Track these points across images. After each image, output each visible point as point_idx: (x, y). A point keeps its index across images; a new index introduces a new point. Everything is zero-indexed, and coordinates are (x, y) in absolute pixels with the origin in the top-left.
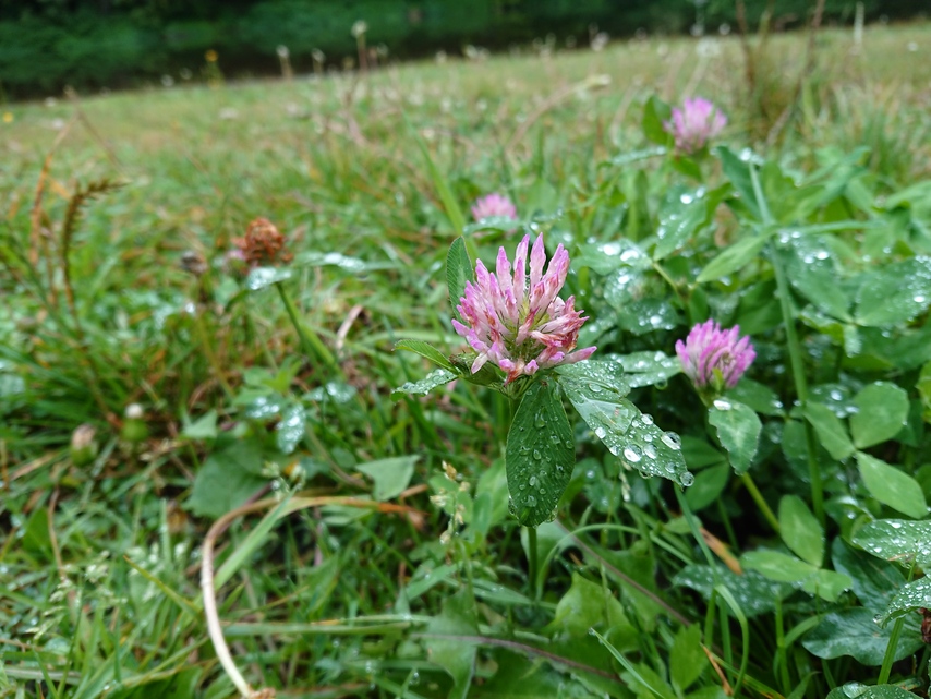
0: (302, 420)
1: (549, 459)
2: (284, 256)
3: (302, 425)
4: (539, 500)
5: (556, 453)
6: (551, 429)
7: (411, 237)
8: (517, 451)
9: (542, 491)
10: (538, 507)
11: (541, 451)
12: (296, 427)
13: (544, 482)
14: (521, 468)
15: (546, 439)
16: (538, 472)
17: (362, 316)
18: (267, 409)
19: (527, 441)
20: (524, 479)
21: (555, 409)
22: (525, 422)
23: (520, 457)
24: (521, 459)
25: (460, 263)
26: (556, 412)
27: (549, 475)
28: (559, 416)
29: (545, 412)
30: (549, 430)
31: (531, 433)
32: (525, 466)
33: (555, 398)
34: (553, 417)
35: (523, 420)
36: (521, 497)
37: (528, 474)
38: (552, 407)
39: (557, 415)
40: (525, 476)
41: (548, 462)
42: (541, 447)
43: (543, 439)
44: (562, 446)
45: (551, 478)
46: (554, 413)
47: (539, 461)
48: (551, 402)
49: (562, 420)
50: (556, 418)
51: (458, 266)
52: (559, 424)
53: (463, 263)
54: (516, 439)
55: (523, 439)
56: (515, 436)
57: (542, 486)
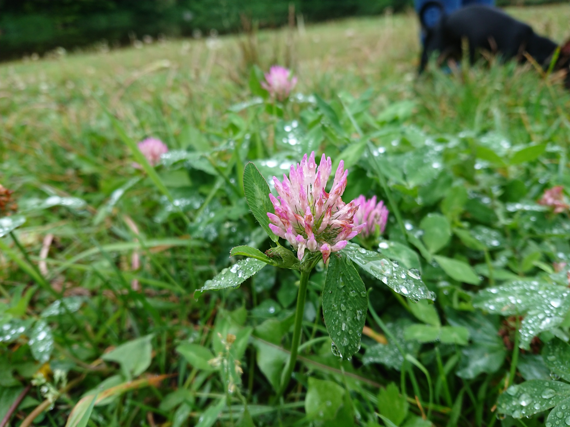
0: (48, 334)
1: (351, 308)
2: (12, 206)
3: (49, 337)
4: (350, 340)
5: (355, 302)
6: (349, 286)
7: (60, 178)
8: (330, 308)
9: (350, 332)
10: (350, 345)
11: (345, 304)
12: (44, 340)
13: (350, 325)
14: (335, 321)
15: (346, 295)
16: (346, 319)
17: (53, 242)
18: (13, 332)
19: (335, 300)
20: (339, 328)
21: (350, 272)
22: (331, 287)
23: (333, 313)
24: (334, 314)
25: (254, 182)
26: (351, 274)
27: (353, 319)
28: (353, 276)
29: (343, 276)
30: (348, 288)
31: (337, 293)
32: (337, 318)
33: (348, 264)
34: (349, 278)
35: (330, 285)
36: (340, 341)
37: (340, 323)
38: (347, 271)
39: (352, 275)
40: (339, 325)
41: (351, 310)
42: (344, 301)
43: (345, 295)
44: (359, 296)
45: (355, 321)
46: (350, 275)
47: (345, 311)
48: (346, 268)
49: (356, 278)
50: (352, 278)
51: (253, 184)
52: (354, 281)
53: (257, 182)
54: (328, 300)
55: (333, 300)
56: (327, 298)
57: (350, 328)
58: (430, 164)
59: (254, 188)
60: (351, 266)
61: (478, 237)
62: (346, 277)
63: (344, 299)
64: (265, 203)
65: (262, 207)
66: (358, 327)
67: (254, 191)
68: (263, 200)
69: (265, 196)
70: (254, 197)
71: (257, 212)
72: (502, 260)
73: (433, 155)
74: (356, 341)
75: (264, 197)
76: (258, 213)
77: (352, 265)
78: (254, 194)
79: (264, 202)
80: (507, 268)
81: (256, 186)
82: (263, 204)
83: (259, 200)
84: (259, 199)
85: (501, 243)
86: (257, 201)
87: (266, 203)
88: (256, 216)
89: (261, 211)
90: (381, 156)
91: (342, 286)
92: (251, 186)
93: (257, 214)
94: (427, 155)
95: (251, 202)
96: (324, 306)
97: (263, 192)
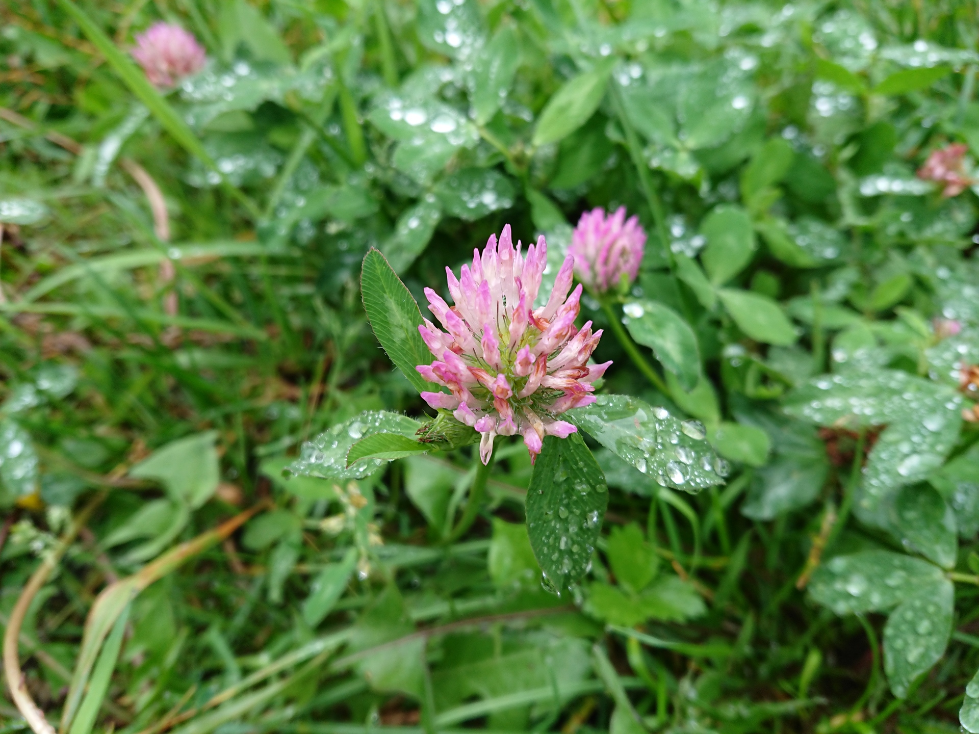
1: (578, 512)
3: (29, 451)
4: (574, 561)
5: (586, 502)
6: (576, 477)
9: (575, 549)
10: (573, 569)
11: (567, 506)
12: (20, 456)
13: (575, 538)
14: (548, 537)
15: (570, 491)
16: (567, 530)
19: (549, 503)
20: (555, 548)
21: (578, 454)
22: (542, 483)
23: (545, 525)
24: (547, 526)
25: (385, 292)
26: (580, 458)
27: (581, 528)
28: (584, 461)
29: (565, 461)
30: (573, 480)
31: (552, 493)
32: (553, 531)
33: (574, 440)
34: (576, 463)
35: (541, 480)
36: (557, 568)
37: (557, 539)
38: (572, 454)
39: (581, 460)
40: (555, 543)
41: (577, 516)
42: (565, 502)
43: (567, 492)
44: (593, 492)
45: (583, 531)
46: (578, 458)
47: (567, 519)
48: (571, 448)
49: (589, 465)
50: (581, 464)
51: (382, 297)
52: (585, 470)
53: (391, 292)
54: (535, 507)
55: (545, 502)
56: (534, 503)
57: (574, 542)
58: (727, 99)
59: (387, 304)
60: (580, 445)
61: (801, 241)
62: (571, 463)
63: (565, 498)
64: (410, 334)
65: (404, 341)
66: (589, 538)
67: (386, 310)
68: (407, 330)
69: (410, 321)
70: (387, 323)
71: (395, 351)
72: (839, 288)
73: (735, 79)
74: (585, 561)
75: (407, 323)
76: (397, 353)
77: (582, 442)
78: (387, 317)
79: (407, 332)
80: (847, 304)
81: (389, 299)
82: (407, 337)
83: (397, 329)
84: (397, 326)
85: (841, 254)
86: (393, 329)
87: (413, 335)
88: (393, 358)
89: (403, 349)
90: (636, 85)
91: (562, 479)
92: (380, 301)
93: (394, 354)
94: (725, 80)
95: (381, 332)
96: (529, 517)
97: (405, 313)
